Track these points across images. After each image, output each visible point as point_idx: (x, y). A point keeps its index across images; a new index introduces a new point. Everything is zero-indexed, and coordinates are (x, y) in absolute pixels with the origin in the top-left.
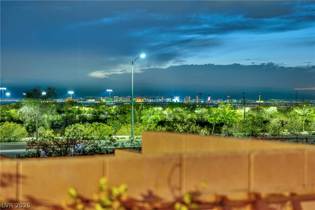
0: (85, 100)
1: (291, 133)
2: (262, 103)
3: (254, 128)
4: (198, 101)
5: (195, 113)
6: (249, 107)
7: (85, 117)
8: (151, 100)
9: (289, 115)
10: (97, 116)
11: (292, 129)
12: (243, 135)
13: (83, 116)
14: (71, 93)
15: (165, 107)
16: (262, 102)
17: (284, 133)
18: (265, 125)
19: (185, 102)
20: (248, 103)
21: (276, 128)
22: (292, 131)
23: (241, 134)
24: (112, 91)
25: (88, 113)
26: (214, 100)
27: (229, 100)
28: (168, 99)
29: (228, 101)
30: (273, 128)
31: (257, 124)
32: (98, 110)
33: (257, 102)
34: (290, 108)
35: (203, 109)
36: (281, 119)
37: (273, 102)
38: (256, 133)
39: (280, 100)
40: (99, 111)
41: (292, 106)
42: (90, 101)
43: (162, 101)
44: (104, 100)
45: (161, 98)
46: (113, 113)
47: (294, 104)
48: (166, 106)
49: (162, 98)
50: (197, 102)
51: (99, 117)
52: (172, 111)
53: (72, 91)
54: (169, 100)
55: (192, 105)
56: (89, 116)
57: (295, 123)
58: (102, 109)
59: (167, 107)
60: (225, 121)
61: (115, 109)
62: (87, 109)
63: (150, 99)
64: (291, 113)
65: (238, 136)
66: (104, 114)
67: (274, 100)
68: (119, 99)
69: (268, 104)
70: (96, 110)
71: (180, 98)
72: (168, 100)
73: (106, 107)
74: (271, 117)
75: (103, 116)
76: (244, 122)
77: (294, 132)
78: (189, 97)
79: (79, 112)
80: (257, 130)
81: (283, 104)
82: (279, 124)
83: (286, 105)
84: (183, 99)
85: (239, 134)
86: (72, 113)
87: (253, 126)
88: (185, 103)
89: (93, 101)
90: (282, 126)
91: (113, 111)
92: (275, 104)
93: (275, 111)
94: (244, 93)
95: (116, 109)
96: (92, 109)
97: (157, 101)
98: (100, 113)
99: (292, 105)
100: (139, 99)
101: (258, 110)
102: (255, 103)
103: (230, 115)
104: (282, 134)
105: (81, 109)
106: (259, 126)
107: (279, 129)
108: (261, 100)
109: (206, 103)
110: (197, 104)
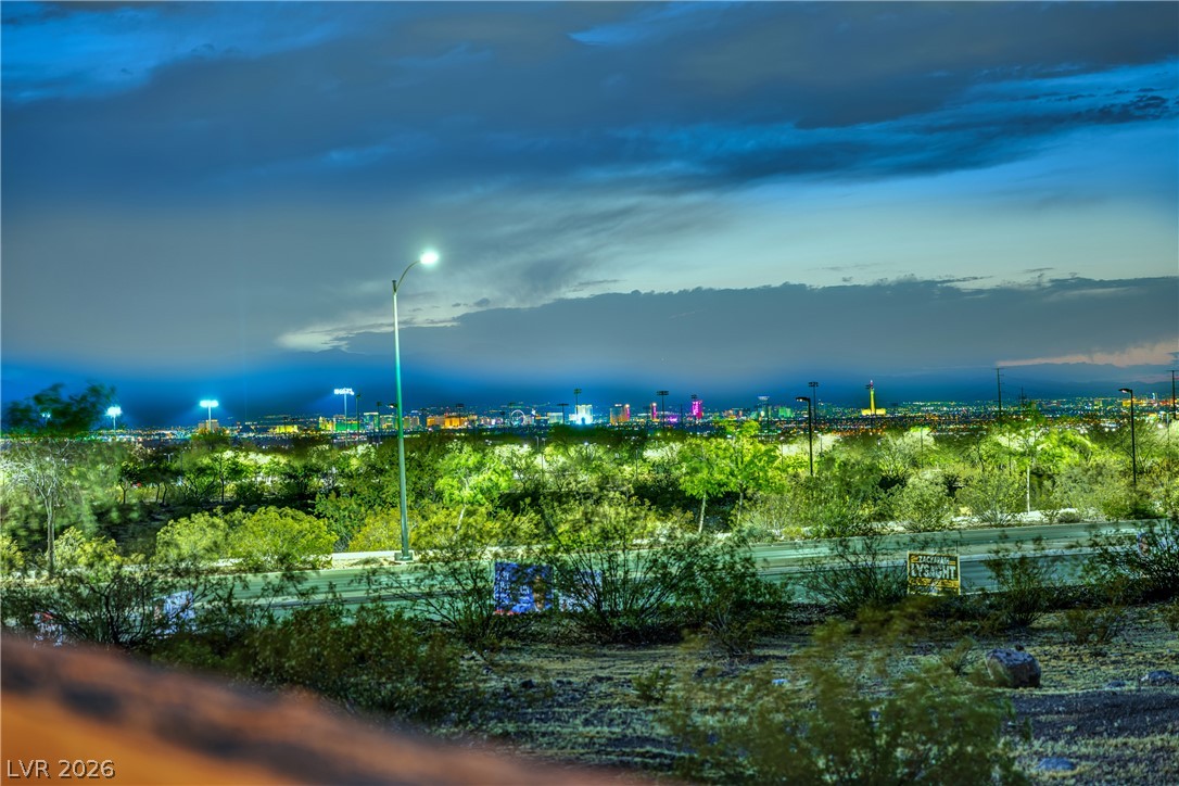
0: (265, 430)
1: (984, 521)
2: (881, 418)
3: (849, 508)
4: (658, 417)
5: (645, 461)
6: (838, 431)
7: (257, 489)
8: (493, 422)
9: (974, 455)
10: (298, 483)
11: (986, 503)
12: (809, 534)
13: (251, 485)
14: (209, 404)
15: (541, 443)
16: (881, 412)
17: (959, 519)
18: (886, 492)
19: (613, 422)
20: (834, 419)
21: (928, 504)
22: (988, 513)
23: (804, 530)
24: (352, 393)
25: (268, 474)
26: (714, 412)
27: (767, 412)
28: (554, 414)
29: (763, 414)
30: (917, 503)
31: (858, 491)
32: (303, 462)
33: (865, 413)
34: (981, 429)
35: (671, 444)
36: (950, 471)
37: (918, 412)
38: (857, 526)
39: (942, 406)
40: (305, 467)
41: (987, 424)
42: (280, 430)
43: (532, 422)
44: (329, 427)
45: (528, 412)
46: (357, 470)
47: (994, 416)
48: (543, 439)
49: (534, 412)
50: (655, 420)
51: (306, 485)
52: (563, 455)
53: (212, 399)
54: (558, 417)
55: (634, 434)
56: (270, 483)
57: (994, 482)
58: (318, 456)
59: (547, 443)
60: (741, 485)
61: (363, 455)
62: (264, 460)
63: (492, 416)
64: (984, 447)
65: (792, 539)
66: (325, 476)
67: (924, 406)
68: (380, 419)
69: (901, 418)
70: (297, 464)
71: (594, 411)
72: (554, 418)
73: (330, 450)
74: (915, 464)
75: (322, 481)
76: (811, 485)
77: (995, 515)
78: (627, 406)
79: (236, 471)
80: (861, 512)
81: (954, 415)
82: (939, 489)
83: (965, 419)
84: (606, 414)
85: (794, 529)
86: (210, 475)
87: (843, 499)
88: (613, 427)
89: (293, 429)
90: (948, 495)
91: (354, 463)
92: (925, 420)
93: (924, 443)
94: (813, 384)
95: (367, 455)
96: (283, 460)
97: (516, 423)
98: (312, 471)
99: (986, 418)
100: (453, 419)
101: (867, 440)
102: (858, 419)
103: (760, 461)
104: (952, 522)
105: (241, 460)
106: (864, 500)
107: (938, 506)
108: (876, 408)
109: (688, 425)
110: (655, 429)
